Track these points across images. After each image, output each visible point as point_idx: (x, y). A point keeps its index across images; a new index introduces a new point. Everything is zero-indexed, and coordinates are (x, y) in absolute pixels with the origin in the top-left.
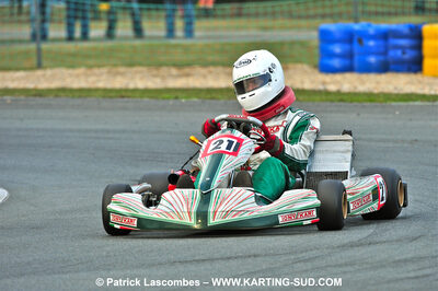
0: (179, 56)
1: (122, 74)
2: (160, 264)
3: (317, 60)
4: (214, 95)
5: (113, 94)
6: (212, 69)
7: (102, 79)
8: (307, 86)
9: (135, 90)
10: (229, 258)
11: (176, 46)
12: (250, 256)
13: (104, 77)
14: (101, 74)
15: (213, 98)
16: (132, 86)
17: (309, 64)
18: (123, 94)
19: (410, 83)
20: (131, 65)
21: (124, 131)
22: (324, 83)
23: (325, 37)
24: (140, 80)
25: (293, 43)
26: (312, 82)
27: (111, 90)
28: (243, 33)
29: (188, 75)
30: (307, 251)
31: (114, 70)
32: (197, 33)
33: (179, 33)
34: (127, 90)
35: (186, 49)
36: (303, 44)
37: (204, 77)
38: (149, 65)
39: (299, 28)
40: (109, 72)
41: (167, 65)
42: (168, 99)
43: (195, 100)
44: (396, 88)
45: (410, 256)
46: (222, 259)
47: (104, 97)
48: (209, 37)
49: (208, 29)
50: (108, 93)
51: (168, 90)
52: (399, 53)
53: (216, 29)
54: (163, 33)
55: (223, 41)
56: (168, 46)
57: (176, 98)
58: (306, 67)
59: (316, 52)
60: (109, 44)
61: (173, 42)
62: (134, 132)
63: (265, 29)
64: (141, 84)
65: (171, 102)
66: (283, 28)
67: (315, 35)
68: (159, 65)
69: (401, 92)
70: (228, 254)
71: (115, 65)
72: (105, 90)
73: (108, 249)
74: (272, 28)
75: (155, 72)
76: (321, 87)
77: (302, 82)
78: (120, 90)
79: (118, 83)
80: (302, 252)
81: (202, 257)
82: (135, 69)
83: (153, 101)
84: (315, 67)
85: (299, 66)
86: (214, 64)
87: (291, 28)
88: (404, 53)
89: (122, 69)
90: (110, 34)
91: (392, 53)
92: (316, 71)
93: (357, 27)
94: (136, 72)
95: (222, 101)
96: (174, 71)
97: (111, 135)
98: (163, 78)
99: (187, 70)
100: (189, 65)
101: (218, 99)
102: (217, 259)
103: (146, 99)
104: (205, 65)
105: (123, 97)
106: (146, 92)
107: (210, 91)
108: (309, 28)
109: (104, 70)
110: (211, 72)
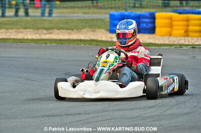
0: (47, 25)
1: (21, 32)
2: (38, 117)
3: (108, 27)
4: (62, 42)
5: (17, 41)
6: (62, 30)
7: (13, 34)
8: (104, 39)
9: (27, 39)
10: (68, 115)
11: (45, 20)
12: (77, 114)
13: (14, 33)
14: (12, 32)
15: (62, 44)
16: (26, 38)
17: (105, 29)
18: (22, 41)
19: (150, 38)
20: (26, 28)
21: (22, 58)
22: (111, 38)
23: (112, 17)
24: (30, 35)
25: (98, 20)
26: (106, 37)
27: (17, 39)
28: (75, 15)
29: (51, 33)
30: (103, 112)
31: (18, 30)
32: (54, 15)
33: (47, 14)
34: (24, 39)
35: (50, 22)
36: (102, 20)
37: (58, 34)
38: (33, 29)
39: (101, 13)
40: (16, 31)
41: (42, 29)
42: (42, 43)
43: (54, 44)
44: (143, 41)
45: (149, 115)
46: (65, 115)
47: (13, 42)
48: (61, 17)
49: (60, 13)
50: (15, 41)
51: (42, 40)
52: (145, 25)
53: (64, 13)
54: (39, 14)
55: (67, 18)
56: (42, 20)
57: (46, 43)
58: (103, 30)
59: (108, 24)
60: (16, 19)
61: (44, 18)
62: (26, 58)
63: (85, 13)
64: (30, 37)
65: (43, 45)
66: (93, 13)
67: (108, 16)
68: (38, 29)
69: (146, 42)
70: (68, 113)
71: (19, 28)
72: (14, 39)
73: (15, 110)
74: (89, 13)
75: (36, 32)
76: (110, 40)
77: (102, 37)
78: (20, 39)
79: (20, 36)
80: (101, 113)
81: (56, 114)
82: (28, 30)
83: (35, 44)
84: (108, 30)
85: (100, 30)
86: (63, 28)
87: (97, 13)
88: (147, 25)
89: (22, 30)
90: (16, 14)
91: (142, 25)
92: (108, 33)
93: (126, 13)
94: (28, 31)
95: (66, 45)
96: (45, 31)
97: (16, 59)
98: (40, 34)
99: (50, 31)
100: (51, 29)
101: (64, 44)
102: (63, 115)
103: (32, 44)
104: (59, 29)
105: (22, 42)
106: (32, 40)
107: (60, 40)
108: (105, 13)
109: (14, 30)
110: (61, 32)
